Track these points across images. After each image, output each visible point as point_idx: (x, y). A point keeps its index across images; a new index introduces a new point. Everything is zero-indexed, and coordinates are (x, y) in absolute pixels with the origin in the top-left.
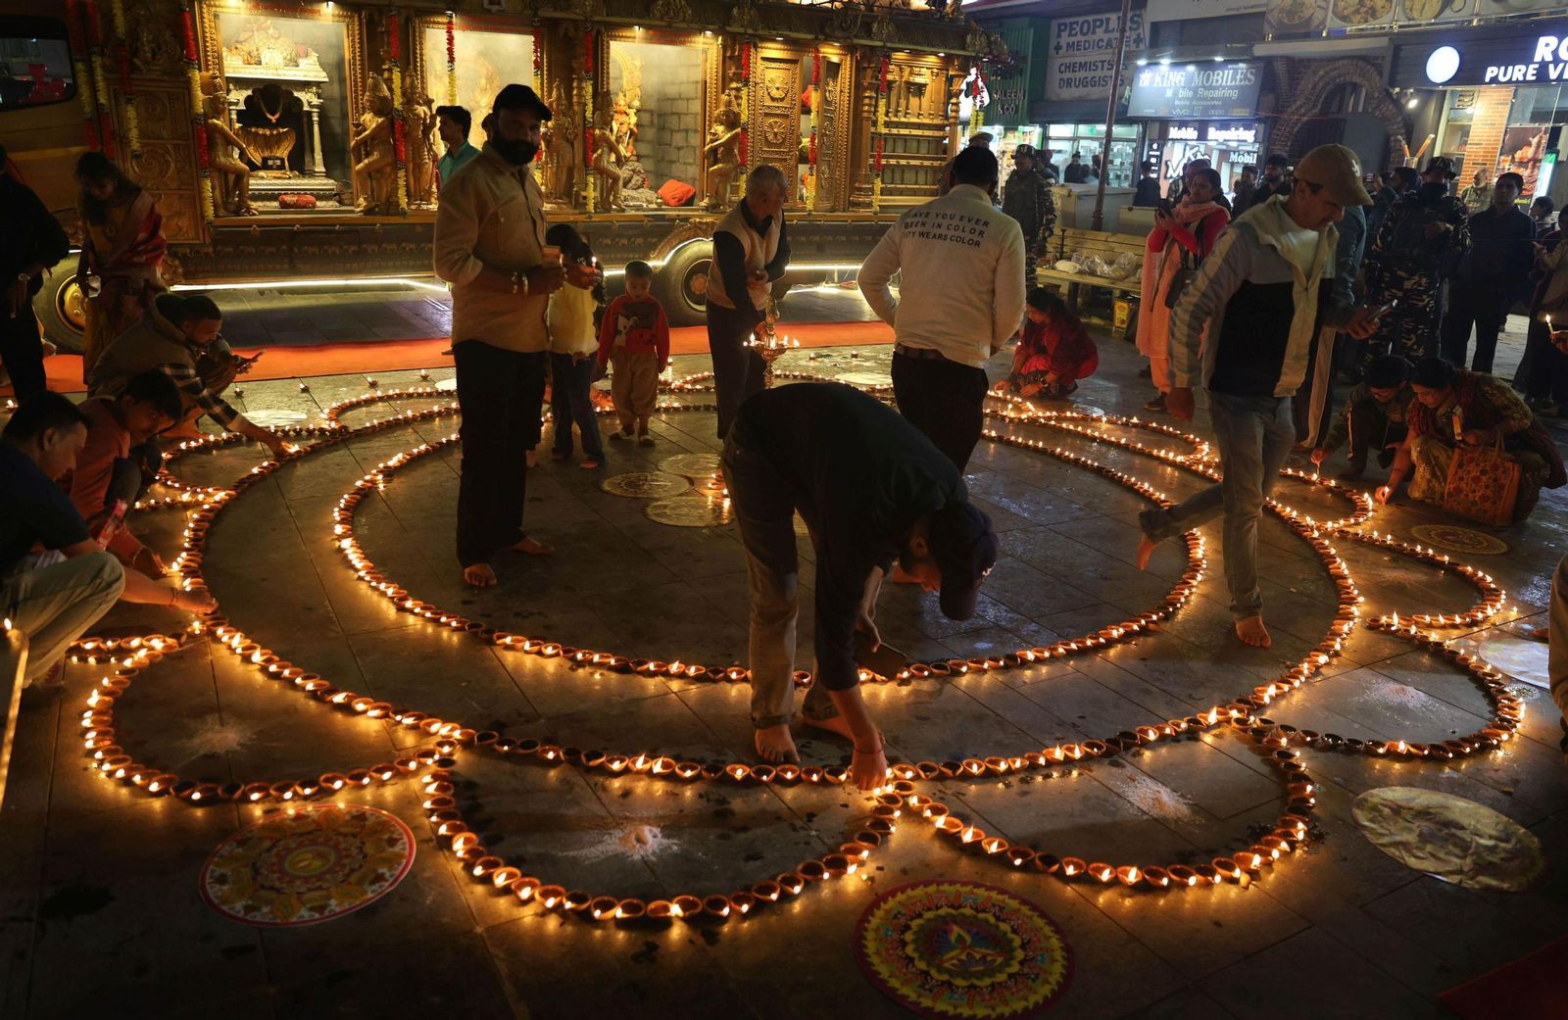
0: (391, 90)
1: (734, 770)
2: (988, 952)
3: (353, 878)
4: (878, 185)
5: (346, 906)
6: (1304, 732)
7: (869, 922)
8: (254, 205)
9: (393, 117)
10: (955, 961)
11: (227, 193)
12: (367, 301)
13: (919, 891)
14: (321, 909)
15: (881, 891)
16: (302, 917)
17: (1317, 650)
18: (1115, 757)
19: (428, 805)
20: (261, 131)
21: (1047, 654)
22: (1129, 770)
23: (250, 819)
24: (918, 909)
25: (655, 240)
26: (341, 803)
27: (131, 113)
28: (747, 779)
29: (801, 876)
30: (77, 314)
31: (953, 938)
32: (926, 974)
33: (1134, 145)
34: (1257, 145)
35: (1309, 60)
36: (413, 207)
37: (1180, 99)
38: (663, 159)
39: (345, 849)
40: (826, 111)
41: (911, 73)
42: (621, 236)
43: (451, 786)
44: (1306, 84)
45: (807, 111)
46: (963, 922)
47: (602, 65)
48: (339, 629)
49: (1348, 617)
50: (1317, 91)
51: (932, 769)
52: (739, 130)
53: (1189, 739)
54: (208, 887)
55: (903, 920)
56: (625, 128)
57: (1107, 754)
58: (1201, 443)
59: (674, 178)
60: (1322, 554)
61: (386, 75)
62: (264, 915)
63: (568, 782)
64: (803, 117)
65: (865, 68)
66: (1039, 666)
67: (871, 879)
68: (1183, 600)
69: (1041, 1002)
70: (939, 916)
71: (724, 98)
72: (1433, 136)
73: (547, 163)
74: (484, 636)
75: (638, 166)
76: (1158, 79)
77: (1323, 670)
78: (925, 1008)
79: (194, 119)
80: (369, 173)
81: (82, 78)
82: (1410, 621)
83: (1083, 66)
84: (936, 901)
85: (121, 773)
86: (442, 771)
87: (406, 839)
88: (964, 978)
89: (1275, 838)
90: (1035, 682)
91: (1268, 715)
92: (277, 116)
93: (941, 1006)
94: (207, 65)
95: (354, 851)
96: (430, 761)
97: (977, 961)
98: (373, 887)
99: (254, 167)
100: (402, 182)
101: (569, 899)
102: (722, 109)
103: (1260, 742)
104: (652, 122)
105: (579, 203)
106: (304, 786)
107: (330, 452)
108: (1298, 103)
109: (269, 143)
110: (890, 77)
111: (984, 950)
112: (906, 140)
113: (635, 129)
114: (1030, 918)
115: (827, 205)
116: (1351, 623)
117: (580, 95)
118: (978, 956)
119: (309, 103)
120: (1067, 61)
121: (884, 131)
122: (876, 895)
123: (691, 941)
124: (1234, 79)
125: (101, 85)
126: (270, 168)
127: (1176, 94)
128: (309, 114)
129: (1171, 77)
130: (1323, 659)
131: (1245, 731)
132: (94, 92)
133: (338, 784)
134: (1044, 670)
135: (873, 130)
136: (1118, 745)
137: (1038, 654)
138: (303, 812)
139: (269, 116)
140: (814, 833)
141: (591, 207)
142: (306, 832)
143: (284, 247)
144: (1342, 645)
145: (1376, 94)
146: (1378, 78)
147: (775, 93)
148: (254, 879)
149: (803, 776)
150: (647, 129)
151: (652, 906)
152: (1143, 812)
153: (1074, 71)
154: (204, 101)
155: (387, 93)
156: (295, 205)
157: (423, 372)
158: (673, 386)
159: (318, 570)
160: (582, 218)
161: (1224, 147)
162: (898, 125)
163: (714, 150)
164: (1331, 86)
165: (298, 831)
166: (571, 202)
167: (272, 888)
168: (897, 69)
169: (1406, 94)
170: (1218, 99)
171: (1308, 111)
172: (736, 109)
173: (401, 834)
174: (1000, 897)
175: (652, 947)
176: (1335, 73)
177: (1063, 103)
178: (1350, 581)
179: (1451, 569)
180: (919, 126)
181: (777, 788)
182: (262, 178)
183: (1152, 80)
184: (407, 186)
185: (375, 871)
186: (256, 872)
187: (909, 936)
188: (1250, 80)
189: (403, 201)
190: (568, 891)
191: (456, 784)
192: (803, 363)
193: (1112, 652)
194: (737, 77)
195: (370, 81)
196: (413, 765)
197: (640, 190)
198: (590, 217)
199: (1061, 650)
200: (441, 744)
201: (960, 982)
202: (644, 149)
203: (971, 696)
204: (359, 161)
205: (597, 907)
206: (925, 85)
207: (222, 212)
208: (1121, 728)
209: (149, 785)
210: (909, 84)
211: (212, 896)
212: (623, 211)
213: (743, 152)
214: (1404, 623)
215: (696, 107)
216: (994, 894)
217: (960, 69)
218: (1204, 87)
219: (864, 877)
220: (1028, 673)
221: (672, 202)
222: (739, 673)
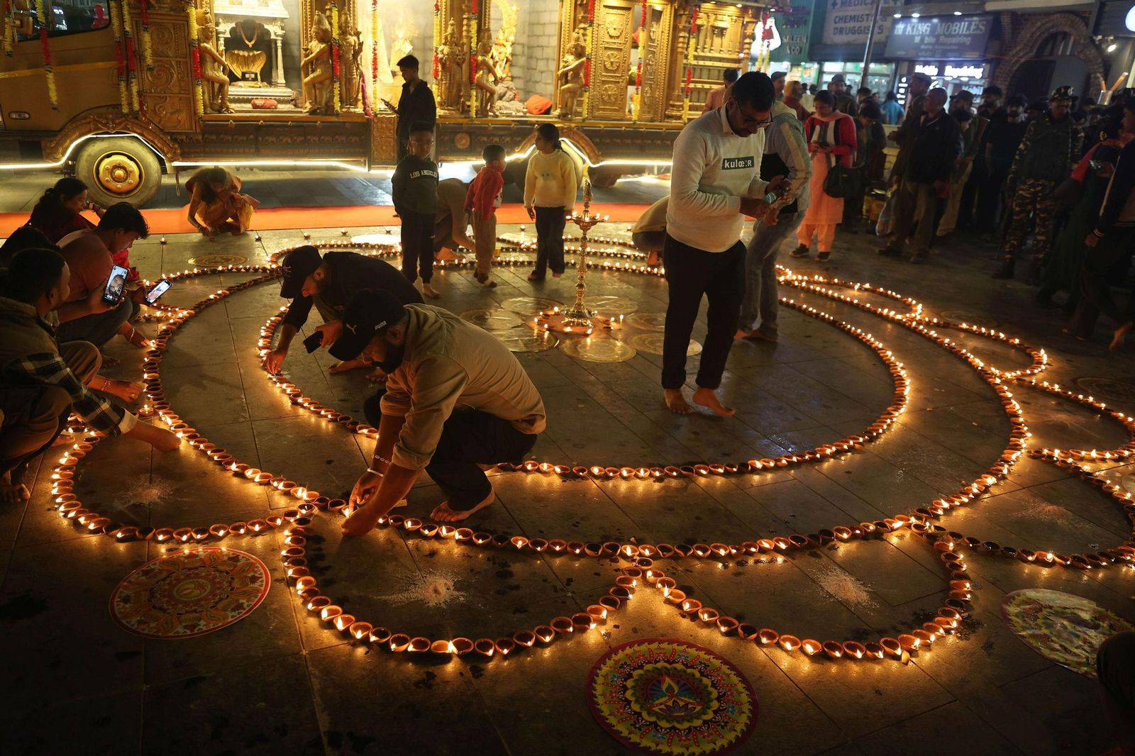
0: (331, 24)
1: (517, 541)
2: (691, 701)
3: (220, 605)
4: (687, 103)
5: (211, 626)
6: (968, 539)
7: (600, 669)
8: (232, 106)
9: (331, 44)
10: (663, 707)
11: (213, 96)
12: (314, 177)
13: (644, 647)
14: (192, 627)
15: (614, 645)
16: (178, 632)
17: (988, 473)
18: (815, 550)
19: (284, 553)
20: (241, 53)
21: (772, 464)
22: (824, 560)
23: (158, 554)
24: (641, 661)
25: (519, 139)
26: (224, 547)
27: (147, 38)
28: (525, 547)
29: (552, 628)
30: (107, 181)
31: (664, 687)
32: (639, 714)
33: (888, 79)
34: (983, 81)
35: (1029, 14)
36: (344, 110)
37: (926, 44)
38: (530, 80)
39: (219, 583)
40: (650, 46)
41: (716, 19)
42: (495, 136)
43: (305, 540)
44: (1025, 34)
45: (635, 46)
46: (676, 675)
47: (485, 9)
48: (248, 416)
49: (1016, 447)
50: (1034, 38)
51: (669, 550)
52: (584, 59)
53: (876, 538)
54: (115, 604)
55: (627, 670)
56: (502, 56)
57: (810, 546)
58: (917, 304)
59: (537, 94)
60: (1002, 397)
61: (328, 13)
62: (151, 628)
63: (392, 542)
64: (633, 51)
65: (681, 15)
66: (766, 474)
67: (608, 635)
68: (885, 427)
69: (726, 746)
70: (657, 668)
71: (574, 35)
72: (1126, 74)
73: (442, 80)
74: (350, 426)
75: (511, 84)
76: (909, 29)
77: (992, 489)
78: (633, 743)
79: (190, 43)
80: (313, 84)
81: (114, 12)
82: (1067, 455)
83: (853, 18)
84: (655, 656)
85: (72, 514)
86: (300, 528)
87: (264, 578)
88: (668, 721)
89: (934, 625)
90: (762, 485)
91: (942, 522)
92: (253, 42)
93: (646, 743)
94: (201, 4)
95: (226, 584)
96: (292, 520)
97: (680, 708)
98: (233, 613)
99: (233, 78)
100: (337, 92)
101: (374, 634)
102: (573, 43)
103: (932, 545)
104: (523, 52)
105: (465, 110)
106: (197, 533)
107: (267, 285)
108: (1018, 48)
109: (246, 61)
110: (699, 22)
111: (686, 699)
112: (709, 70)
113: (510, 58)
114: (728, 675)
115: (648, 116)
116: (1019, 453)
117: (468, 31)
118: (681, 704)
119: (275, 33)
120: (841, 14)
121: (695, 62)
122: (609, 649)
123: (461, 674)
124: (968, 28)
125: (127, 17)
126: (247, 80)
127: (922, 40)
128: (275, 41)
129: (920, 28)
130: (991, 480)
131: (921, 535)
132: (122, 22)
133: (221, 533)
134: (769, 476)
135: (685, 61)
136: (818, 539)
137: (765, 464)
138: (194, 552)
139: (247, 42)
140: (570, 594)
141: (473, 114)
142: (192, 567)
143: (252, 136)
144: (1009, 471)
145: (1082, 41)
146: (1085, 28)
147: (613, 33)
148: (149, 601)
149: (569, 549)
150: (520, 58)
151: (435, 644)
152: (831, 596)
153: (845, 22)
154: (198, 30)
155: (328, 26)
156: (262, 107)
157: (343, 230)
158: (523, 246)
159: (242, 371)
160: (466, 121)
161: (958, 82)
162: (704, 58)
163: (565, 74)
164: (1046, 35)
165: (189, 566)
166: (458, 110)
167: (161, 609)
168: (706, 16)
169: (1107, 41)
170: (955, 44)
171: (1026, 54)
172: (583, 44)
173: (261, 574)
174: (707, 657)
175: (431, 676)
176: (1050, 24)
177: (835, 46)
178: (1021, 420)
179: (1106, 414)
180: (720, 60)
181: (547, 558)
182: (241, 87)
183: (905, 29)
184: (340, 94)
185: (237, 601)
186: (152, 595)
187: (630, 683)
188: (981, 30)
189: (337, 106)
190: (374, 627)
191: (308, 538)
192: (622, 233)
193: (826, 465)
194: (584, 20)
195: (316, 17)
196: (279, 522)
197: (512, 102)
198: (472, 121)
199: (784, 462)
200: (302, 507)
201: (664, 724)
202: (517, 72)
203: (708, 493)
204: (307, 75)
205: (394, 641)
206: (725, 29)
207: (209, 110)
208: (822, 526)
209: (89, 524)
210: (714, 27)
211: (117, 612)
212: (497, 116)
213: (587, 76)
214: (1062, 455)
215: (554, 41)
216: (702, 654)
217: (753, 17)
218: (944, 35)
219: (603, 632)
220: (756, 478)
221: (535, 111)
222: (534, 465)
